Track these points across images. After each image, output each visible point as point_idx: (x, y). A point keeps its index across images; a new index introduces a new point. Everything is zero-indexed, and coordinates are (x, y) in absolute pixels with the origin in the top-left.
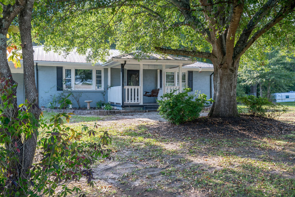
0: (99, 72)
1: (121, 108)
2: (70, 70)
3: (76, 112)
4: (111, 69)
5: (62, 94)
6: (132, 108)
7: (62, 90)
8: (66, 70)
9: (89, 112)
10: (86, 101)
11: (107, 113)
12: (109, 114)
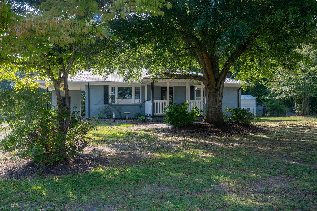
0: (137, 89)
1: (151, 119)
2: (114, 88)
3: (116, 121)
4: (147, 86)
5: (108, 107)
6: (159, 118)
7: (108, 104)
8: (111, 87)
9: (125, 121)
10: (125, 113)
11: (139, 122)
12: (140, 122)
